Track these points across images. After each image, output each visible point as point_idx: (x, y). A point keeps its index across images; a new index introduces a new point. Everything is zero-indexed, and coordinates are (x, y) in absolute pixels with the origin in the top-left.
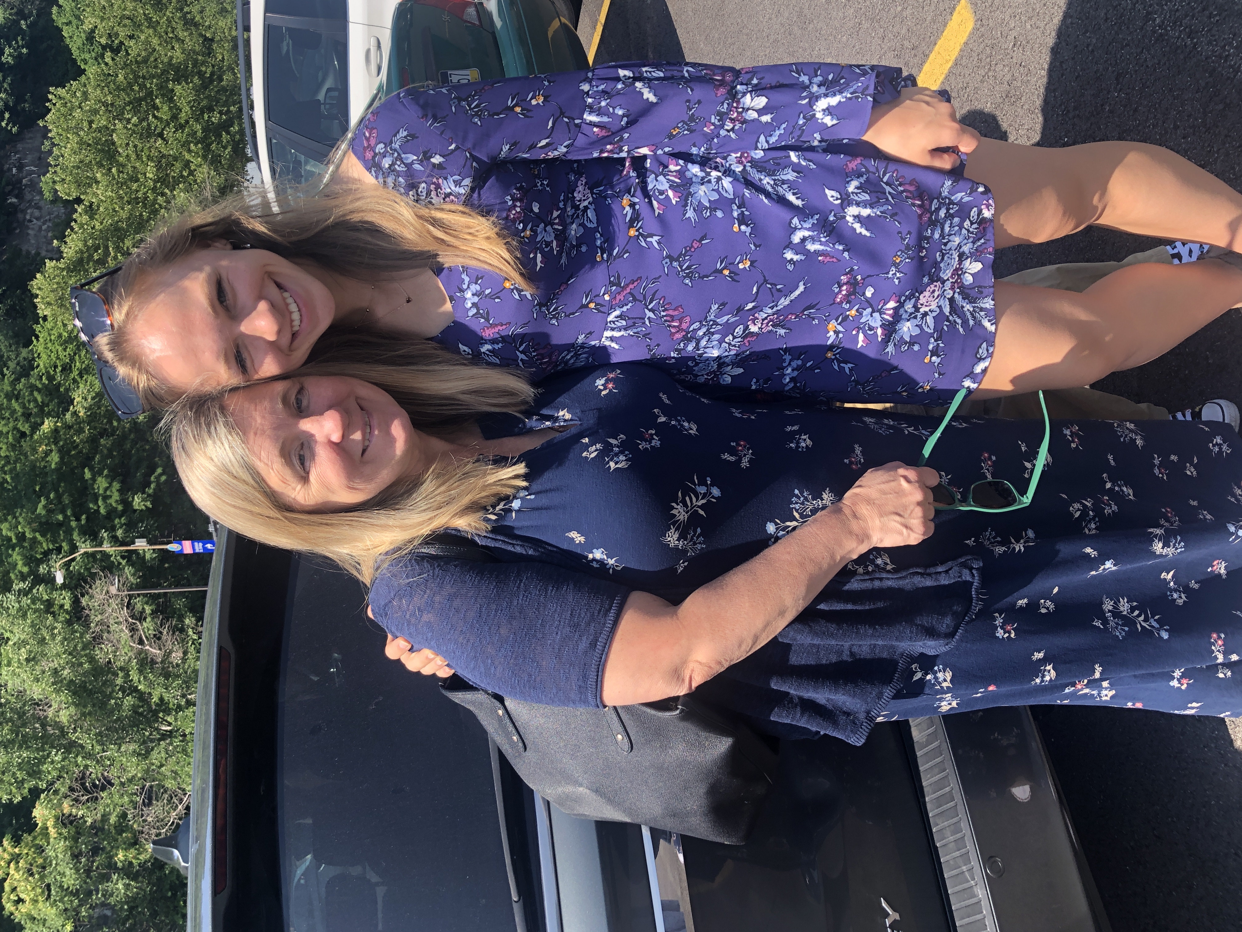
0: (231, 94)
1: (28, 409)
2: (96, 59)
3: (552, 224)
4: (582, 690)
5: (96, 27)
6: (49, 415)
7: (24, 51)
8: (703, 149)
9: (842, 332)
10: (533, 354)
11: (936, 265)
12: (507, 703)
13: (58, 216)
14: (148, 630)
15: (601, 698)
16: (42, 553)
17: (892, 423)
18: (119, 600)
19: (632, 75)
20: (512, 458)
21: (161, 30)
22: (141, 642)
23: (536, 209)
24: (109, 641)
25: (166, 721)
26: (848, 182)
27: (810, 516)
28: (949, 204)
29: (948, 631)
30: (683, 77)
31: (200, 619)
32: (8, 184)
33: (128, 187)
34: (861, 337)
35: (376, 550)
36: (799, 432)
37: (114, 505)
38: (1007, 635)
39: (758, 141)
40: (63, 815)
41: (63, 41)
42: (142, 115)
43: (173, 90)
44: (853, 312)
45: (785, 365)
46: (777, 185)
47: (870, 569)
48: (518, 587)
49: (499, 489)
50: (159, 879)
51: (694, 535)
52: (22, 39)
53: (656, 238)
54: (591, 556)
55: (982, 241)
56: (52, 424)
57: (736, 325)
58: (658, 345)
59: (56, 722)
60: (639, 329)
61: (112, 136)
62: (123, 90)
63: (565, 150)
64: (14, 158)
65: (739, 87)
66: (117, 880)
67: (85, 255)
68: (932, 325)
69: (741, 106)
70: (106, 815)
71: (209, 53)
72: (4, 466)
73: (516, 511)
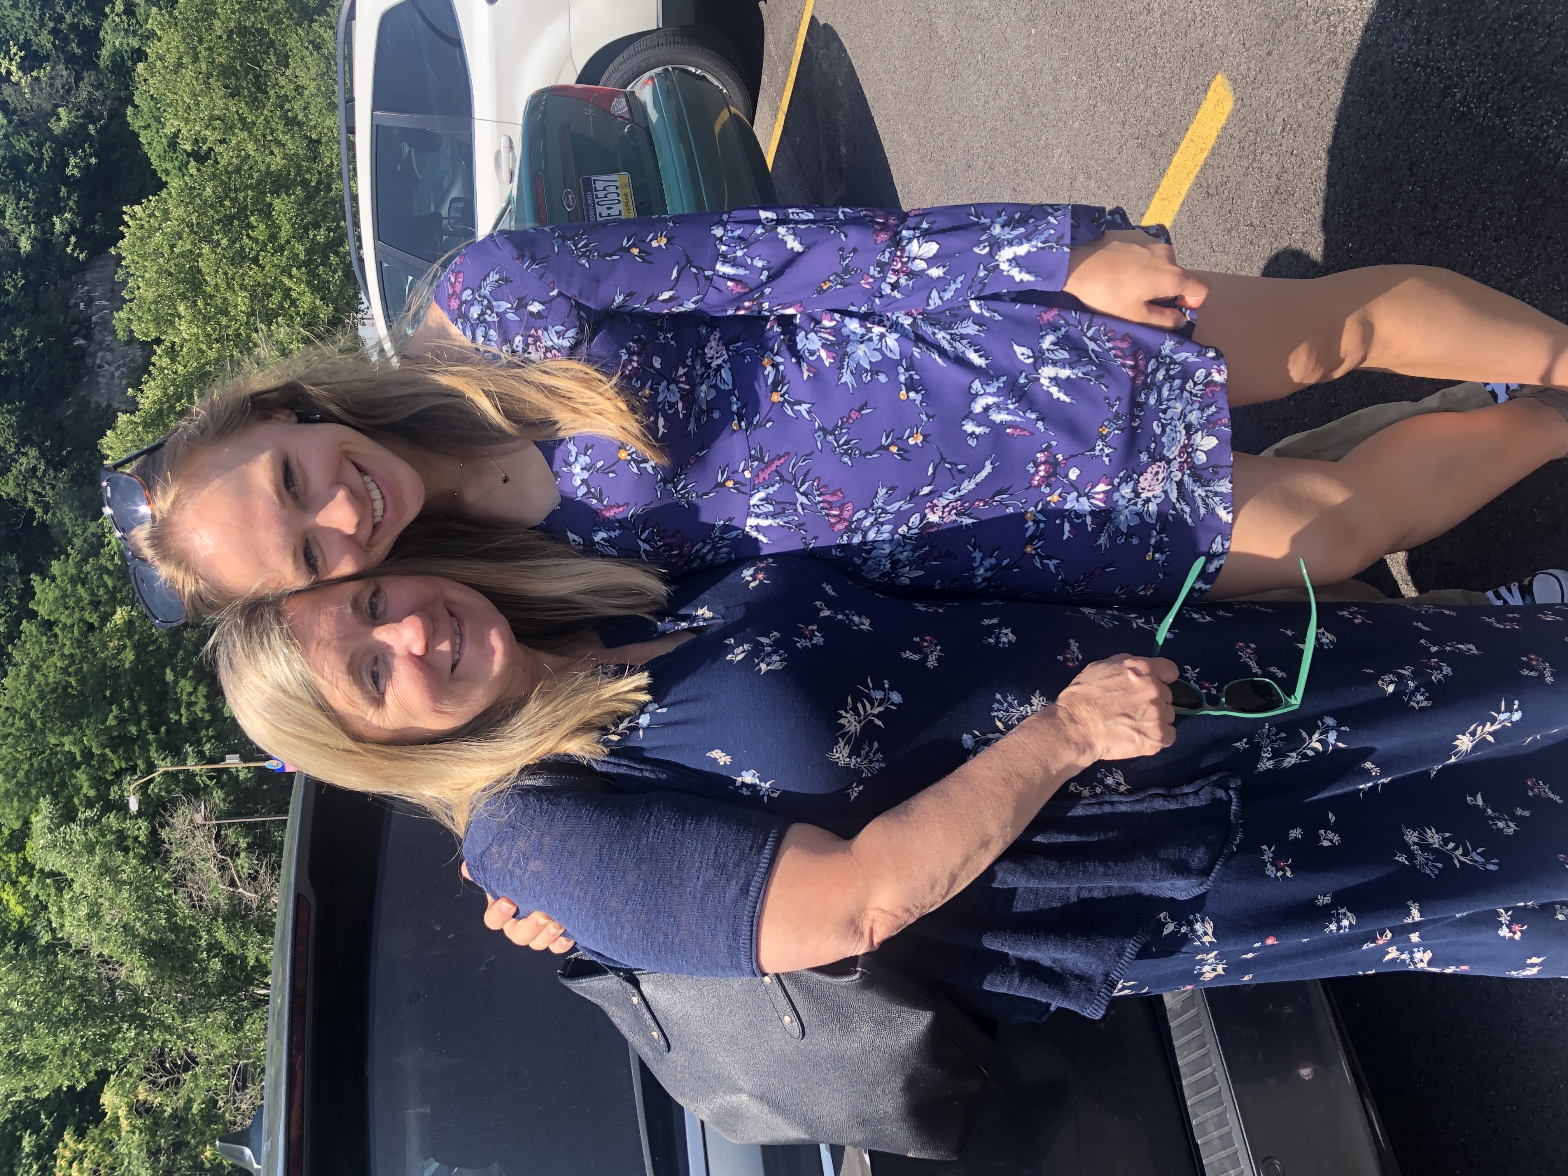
1: (97, 595)
2: (180, 169)
3: (677, 383)
4: (732, 951)
5: (180, 131)
6: (122, 603)
7: (93, 160)
10: (659, 543)
12: (643, 987)
13: (133, 360)
14: (242, 867)
15: (757, 961)
16: (113, 774)
17: (1116, 614)
18: (206, 832)
19: (775, 217)
21: (257, 132)
22: (232, 883)
23: (657, 366)
24: (194, 882)
25: (263, 983)
26: (1042, 337)
27: (1016, 726)
28: (1170, 364)
29: (1202, 866)
30: (837, 219)
32: (74, 322)
33: (217, 323)
34: (1067, 527)
36: (999, 626)
37: (200, 713)
38: (1280, 873)
39: (929, 298)
40: (138, 1101)
41: (140, 148)
42: (235, 235)
43: (271, 204)
44: (1055, 497)
45: (975, 564)
46: (955, 341)
47: (1098, 790)
48: (648, 822)
49: (617, 705)
51: (869, 751)
52: (91, 147)
53: (806, 406)
54: (739, 780)
55: (1213, 409)
56: (125, 614)
57: (910, 513)
58: (816, 538)
59: (127, 984)
60: (791, 518)
61: (197, 262)
62: (211, 206)
63: (694, 305)
64: (82, 290)
67: (165, 406)
68: (1155, 514)
70: (190, 1101)
71: (315, 158)
72: (68, 666)
73: (644, 729)
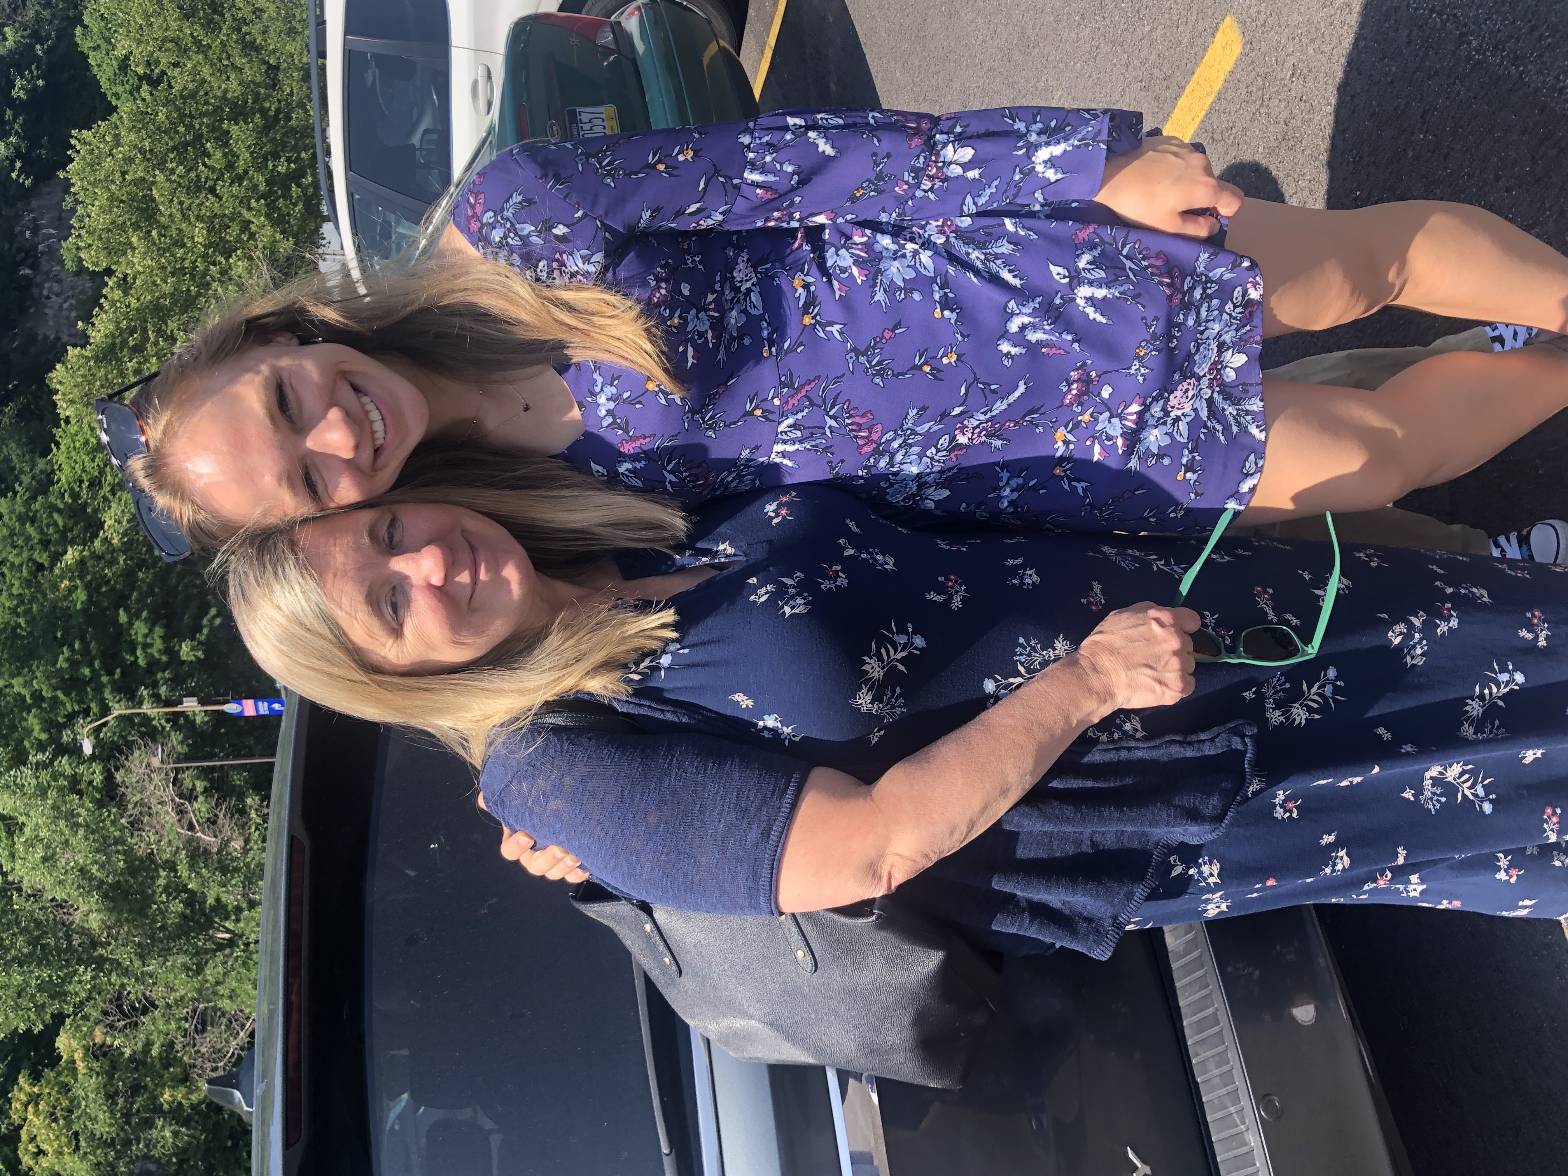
0: (302, 136)
1: (46, 534)
2: (131, 93)
3: (706, 310)
4: (753, 894)
5: (131, 52)
6: (73, 542)
7: (41, 83)
8: (894, 215)
9: (1073, 443)
10: (685, 474)
11: (1189, 357)
12: (656, 915)
13: (82, 292)
14: (200, 812)
15: (776, 902)
16: (65, 716)
17: (1137, 554)
18: (163, 775)
19: (803, 124)
20: (658, 603)
21: (213, 56)
22: (191, 827)
23: (686, 292)
24: (151, 826)
25: (224, 927)
26: (1078, 256)
27: (1039, 671)
28: (1206, 282)
29: (1215, 813)
30: (868, 124)
31: (266, 798)
32: (19, 250)
33: (172, 255)
34: (1097, 448)
35: (488, 721)
36: (1023, 567)
37: (157, 655)
38: (1288, 814)
39: (963, 203)
40: (94, 1045)
41: (89, 70)
42: (190, 164)
43: (228, 132)
44: (1087, 417)
45: (1001, 484)
46: (989, 261)
47: (1116, 736)
48: (670, 764)
49: (642, 642)
50: (217, 1125)
51: (892, 697)
52: (38, 68)
53: (838, 327)
54: (761, 723)
55: (1248, 328)
56: (77, 554)
57: (940, 434)
58: (842, 461)
59: (83, 927)
60: (818, 441)
61: (151, 190)
62: (165, 132)
63: (721, 218)
64: (28, 218)
65: (938, 136)
66: (163, 1126)
67: (118, 340)
68: (1185, 433)
69: (941, 159)
70: (148, 1044)
71: (275, 85)
72: (17, 606)
73: (666, 669)
